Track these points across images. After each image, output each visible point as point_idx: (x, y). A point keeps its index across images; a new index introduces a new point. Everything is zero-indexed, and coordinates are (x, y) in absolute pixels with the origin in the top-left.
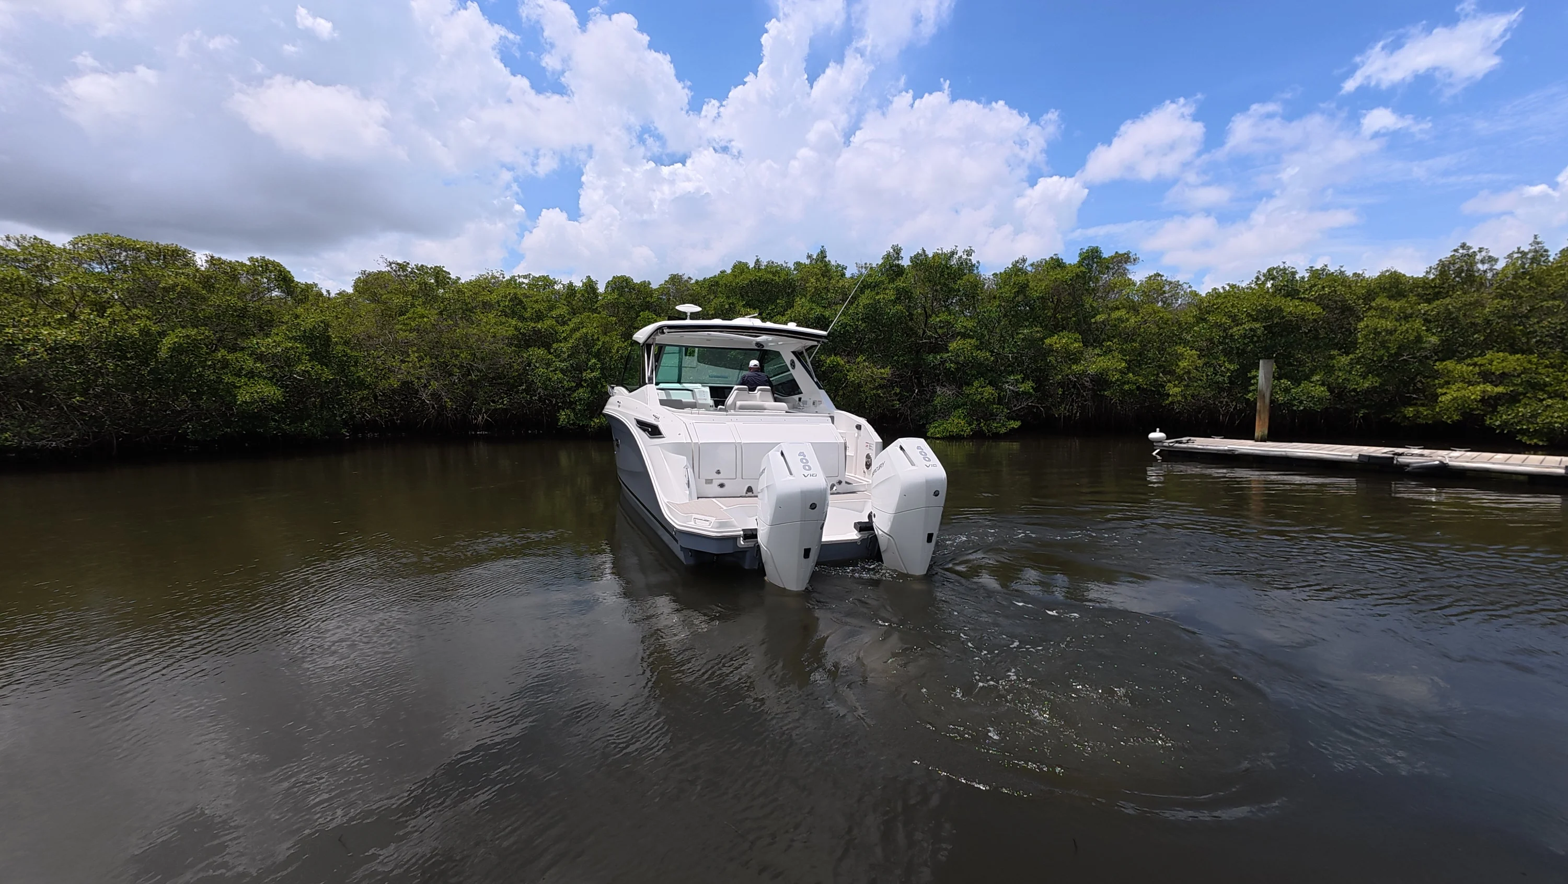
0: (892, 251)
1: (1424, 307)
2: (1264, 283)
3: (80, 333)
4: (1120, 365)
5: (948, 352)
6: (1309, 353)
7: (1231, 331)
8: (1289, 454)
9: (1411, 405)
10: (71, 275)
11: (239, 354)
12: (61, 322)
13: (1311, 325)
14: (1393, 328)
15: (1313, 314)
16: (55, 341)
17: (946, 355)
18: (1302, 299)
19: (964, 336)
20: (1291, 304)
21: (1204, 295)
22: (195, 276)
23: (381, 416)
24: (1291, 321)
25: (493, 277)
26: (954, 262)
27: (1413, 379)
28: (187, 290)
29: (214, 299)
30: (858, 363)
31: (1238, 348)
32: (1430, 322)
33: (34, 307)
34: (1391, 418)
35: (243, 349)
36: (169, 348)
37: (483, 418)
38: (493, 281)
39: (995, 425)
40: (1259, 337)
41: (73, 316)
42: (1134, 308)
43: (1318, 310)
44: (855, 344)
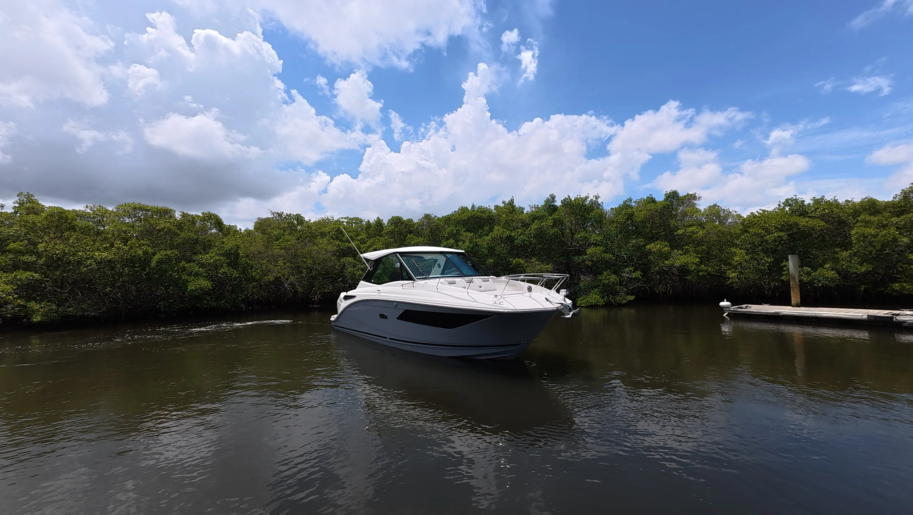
0: (550, 197)
1: (895, 220)
2: (784, 208)
3: (114, 254)
4: (695, 260)
5: (587, 255)
6: (820, 250)
7: (765, 238)
8: (817, 315)
9: (897, 282)
10: (114, 224)
11: (191, 264)
12: (106, 248)
13: (819, 233)
14: (876, 233)
15: (819, 226)
16: (101, 258)
17: (585, 257)
18: (810, 217)
19: (596, 245)
20: (803, 220)
21: (745, 217)
22: (174, 223)
23: (263, 297)
24: (805, 231)
25: (328, 219)
26: (587, 202)
27: (895, 265)
28: (169, 230)
29: (183, 235)
30: (532, 262)
31: (772, 248)
32: (900, 229)
33: (94, 241)
34: (884, 291)
35: (194, 261)
36: (156, 261)
37: (318, 297)
38: (327, 221)
39: (619, 298)
40: (785, 241)
41: (112, 245)
42: (701, 225)
43: (822, 223)
44: (530, 251)
